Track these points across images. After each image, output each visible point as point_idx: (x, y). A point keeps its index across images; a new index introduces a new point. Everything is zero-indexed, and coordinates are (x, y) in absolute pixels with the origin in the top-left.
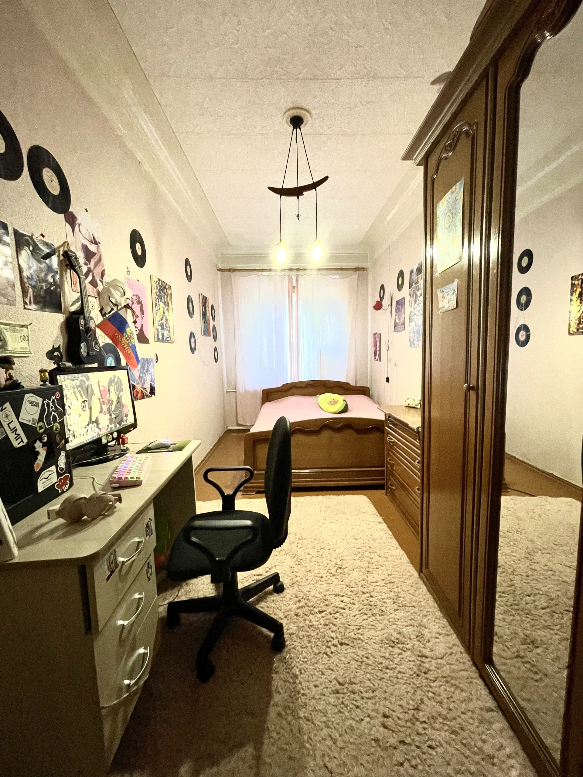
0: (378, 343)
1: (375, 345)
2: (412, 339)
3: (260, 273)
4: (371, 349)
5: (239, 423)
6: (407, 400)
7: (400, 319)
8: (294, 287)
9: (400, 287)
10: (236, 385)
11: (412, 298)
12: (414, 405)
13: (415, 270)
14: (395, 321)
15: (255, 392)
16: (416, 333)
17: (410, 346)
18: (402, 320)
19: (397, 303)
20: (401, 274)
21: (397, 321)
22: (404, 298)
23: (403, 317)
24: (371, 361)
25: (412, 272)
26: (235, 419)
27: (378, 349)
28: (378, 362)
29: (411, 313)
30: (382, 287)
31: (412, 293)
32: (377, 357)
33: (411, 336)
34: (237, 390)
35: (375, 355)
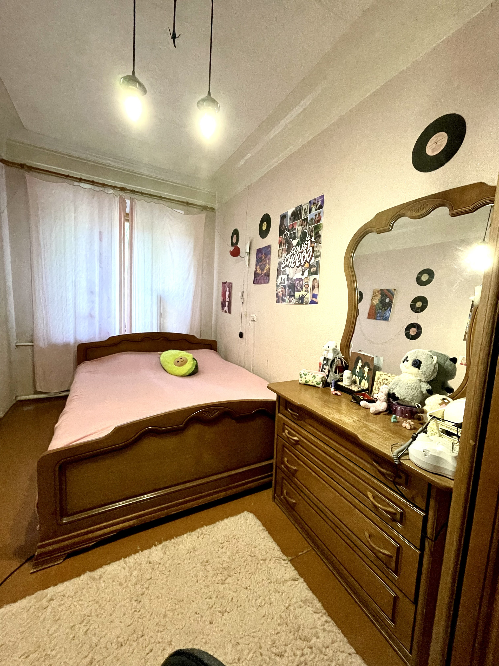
0: (227, 294)
1: (224, 295)
2: (280, 294)
3: (76, 184)
4: (217, 297)
5: (38, 389)
6: (304, 376)
7: (262, 270)
8: (127, 214)
9: (264, 234)
10: (32, 336)
11: (283, 247)
12: (315, 384)
13: (290, 214)
14: (256, 271)
15: (66, 346)
16: (287, 288)
17: (278, 302)
18: (265, 271)
19: (259, 251)
20: (266, 219)
21: (259, 271)
22: (269, 247)
23: (267, 268)
24: (217, 311)
25: (284, 217)
26: (31, 384)
27: (227, 300)
28: (227, 314)
29: (280, 264)
30: (236, 232)
31: (284, 242)
32: (226, 308)
33: (280, 290)
34: (36, 343)
35: (223, 305)
